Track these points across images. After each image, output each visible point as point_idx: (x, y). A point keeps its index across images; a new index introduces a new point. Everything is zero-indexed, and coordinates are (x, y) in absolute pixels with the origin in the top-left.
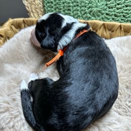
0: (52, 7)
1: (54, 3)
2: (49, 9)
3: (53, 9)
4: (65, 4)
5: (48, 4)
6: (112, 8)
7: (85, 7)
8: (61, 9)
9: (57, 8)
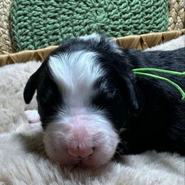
0: (26, 35)
1: (30, 28)
2: (21, 38)
3: (28, 37)
4: (48, 26)
5: (20, 31)
6: (117, 20)
7: (80, 24)
8: (41, 35)
9: (36, 34)
